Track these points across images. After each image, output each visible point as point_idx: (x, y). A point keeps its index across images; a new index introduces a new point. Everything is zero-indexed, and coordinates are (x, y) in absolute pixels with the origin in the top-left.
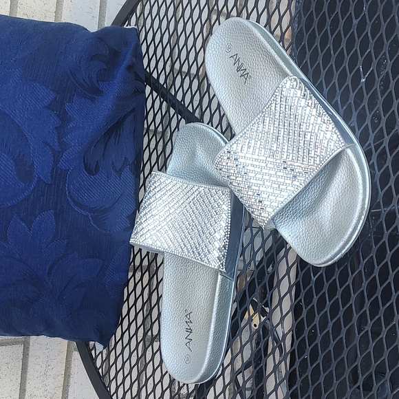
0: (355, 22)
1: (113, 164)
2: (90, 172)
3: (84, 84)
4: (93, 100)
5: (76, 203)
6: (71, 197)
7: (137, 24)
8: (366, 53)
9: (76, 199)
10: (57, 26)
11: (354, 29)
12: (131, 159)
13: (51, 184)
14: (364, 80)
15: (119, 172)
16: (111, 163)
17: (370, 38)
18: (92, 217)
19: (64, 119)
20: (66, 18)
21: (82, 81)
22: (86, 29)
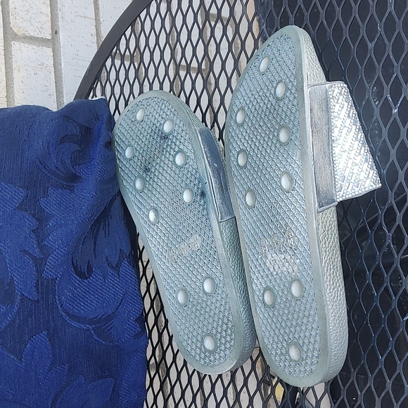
0: (371, 46)
1: (107, 260)
2: (82, 276)
3: (57, 172)
4: (71, 189)
5: (72, 316)
6: (64, 311)
7: (103, 93)
8: (392, 79)
9: (71, 312)
10: (14, 111)
11: (371, 53)
12: (127, 250)
13: (38, 300)
14: (396, 111)
15: (117, 268)
16: (104, 260)
17: (394, 60)
18: (93, 329)
19: (41, 218)
20: (20, 101)
21: (54, 169)
22: (48, 109)
